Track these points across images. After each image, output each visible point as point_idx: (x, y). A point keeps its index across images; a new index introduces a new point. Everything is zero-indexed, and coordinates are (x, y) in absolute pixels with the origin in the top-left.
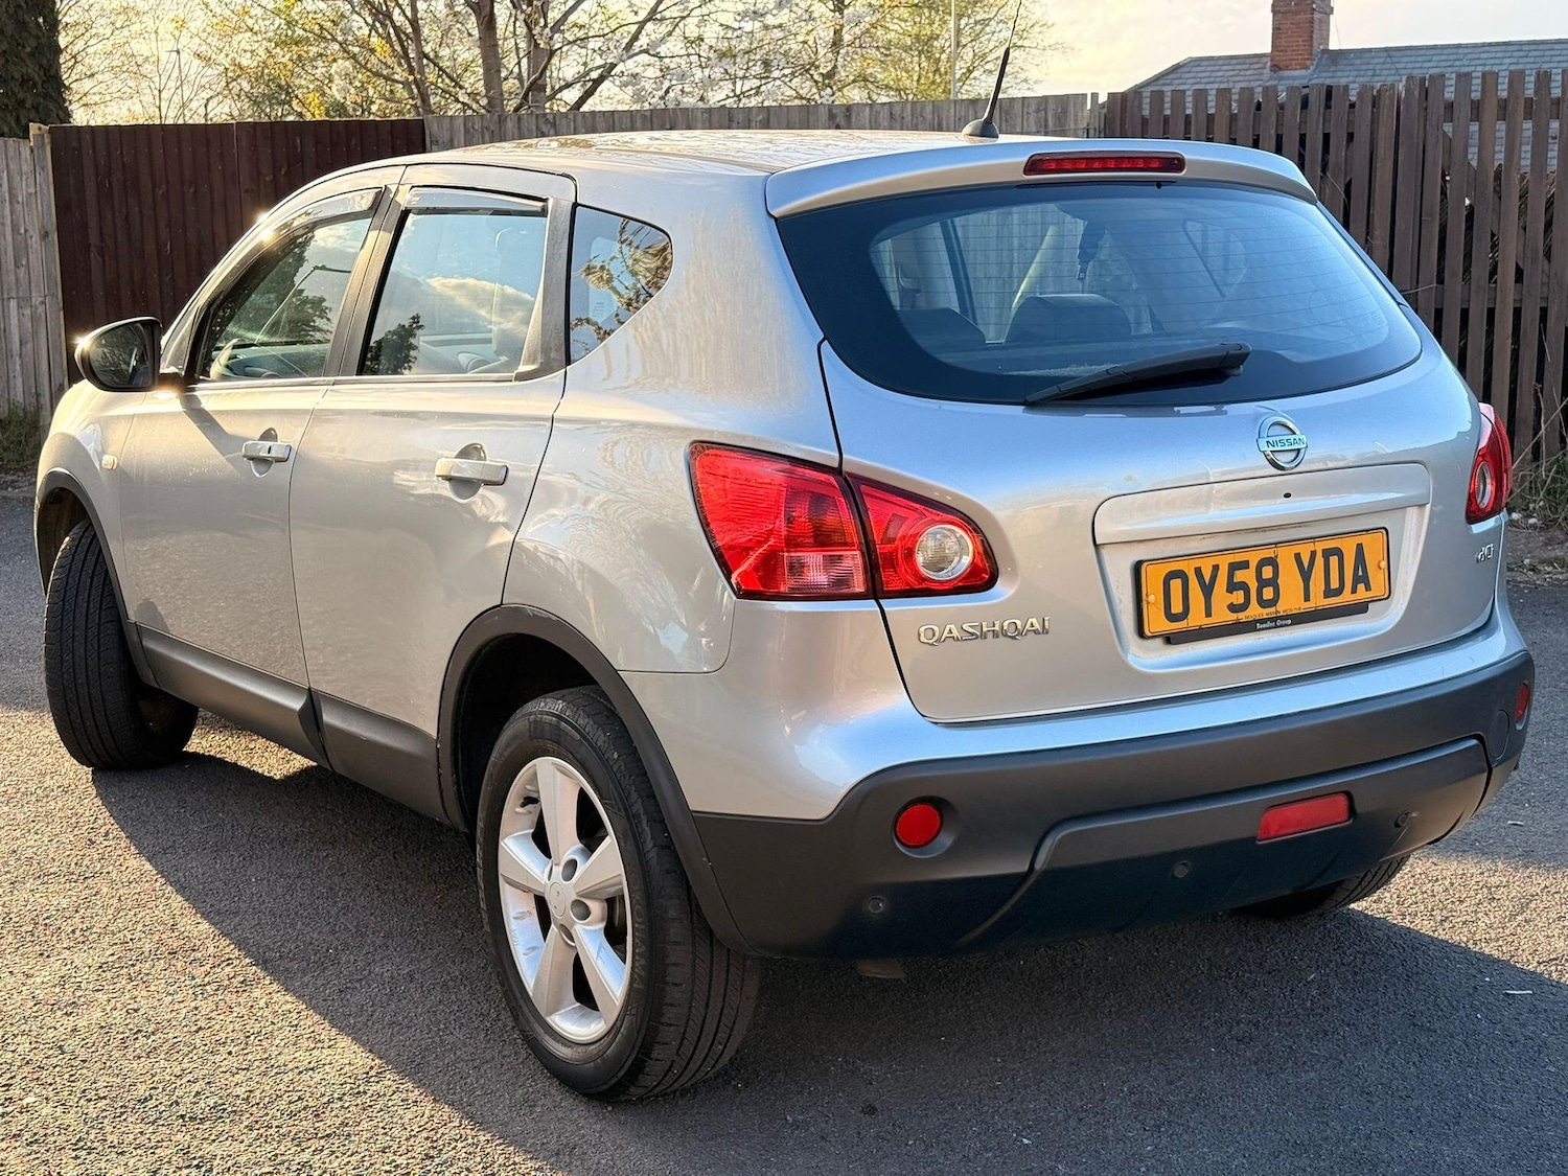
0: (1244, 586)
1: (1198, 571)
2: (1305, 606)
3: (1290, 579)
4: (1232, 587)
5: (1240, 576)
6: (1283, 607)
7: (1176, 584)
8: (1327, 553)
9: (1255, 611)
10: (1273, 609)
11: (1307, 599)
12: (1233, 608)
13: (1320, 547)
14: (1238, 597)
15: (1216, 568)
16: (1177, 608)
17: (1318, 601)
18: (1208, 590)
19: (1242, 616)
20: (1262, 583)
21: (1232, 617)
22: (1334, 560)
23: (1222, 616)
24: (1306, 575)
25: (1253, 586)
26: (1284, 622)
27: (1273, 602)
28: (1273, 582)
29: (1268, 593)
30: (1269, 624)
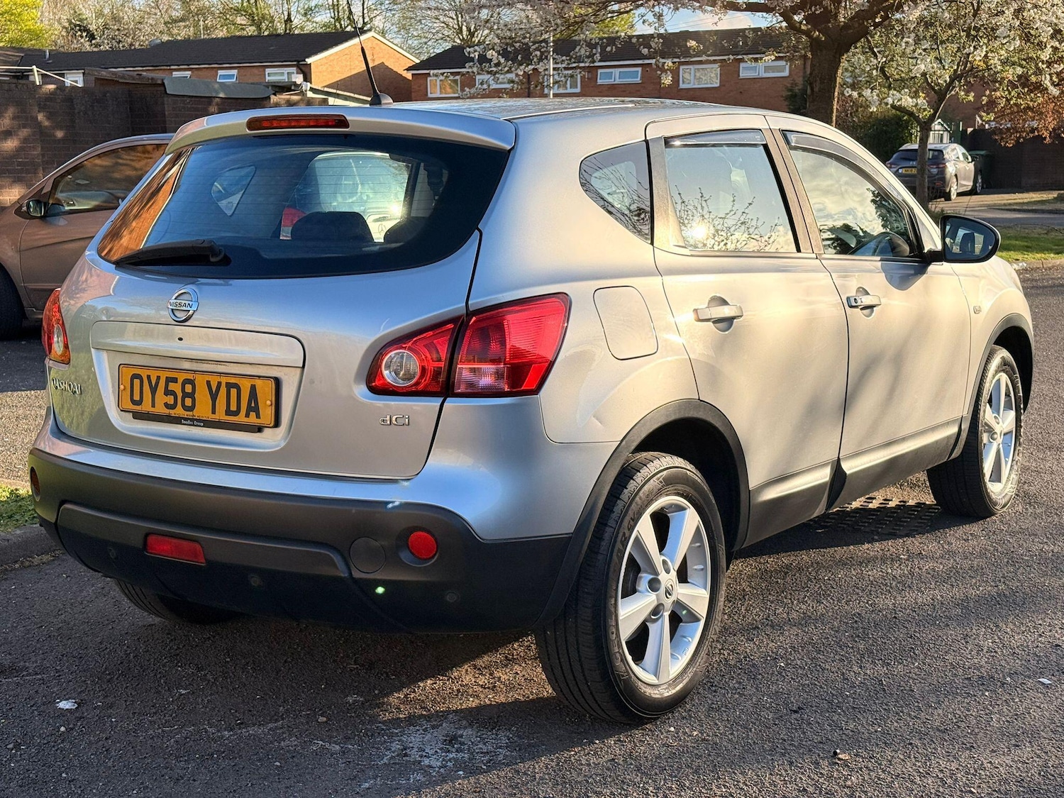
0: (173, 393)
1: (149, 377)
2: (211, 417)
3: (203, 396)
4: (167, 392)
5: (172, 386)
6: (197, 413)
7: (137, 382)
8: (229, 386)
9: (179, 411)
10: (191, 413)
11: (214, 412)
12: (167, 405)
13: (224, 380)
14: (170, 400)
15: (158, 378)
16: (137, 397)
17: (221, 415)
18: (154, 390)
19: (172, 412)
20: (185, 395)
21: (167, 411)
22: (234, 392)
23: (160, 409)
24: (214, 397)
25: (180, 395)
26: (199, 424)
27: (191, 408)
28: (192, 395)
29: (188, 402)
30: (189, 422)
